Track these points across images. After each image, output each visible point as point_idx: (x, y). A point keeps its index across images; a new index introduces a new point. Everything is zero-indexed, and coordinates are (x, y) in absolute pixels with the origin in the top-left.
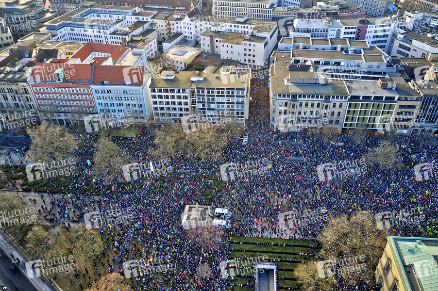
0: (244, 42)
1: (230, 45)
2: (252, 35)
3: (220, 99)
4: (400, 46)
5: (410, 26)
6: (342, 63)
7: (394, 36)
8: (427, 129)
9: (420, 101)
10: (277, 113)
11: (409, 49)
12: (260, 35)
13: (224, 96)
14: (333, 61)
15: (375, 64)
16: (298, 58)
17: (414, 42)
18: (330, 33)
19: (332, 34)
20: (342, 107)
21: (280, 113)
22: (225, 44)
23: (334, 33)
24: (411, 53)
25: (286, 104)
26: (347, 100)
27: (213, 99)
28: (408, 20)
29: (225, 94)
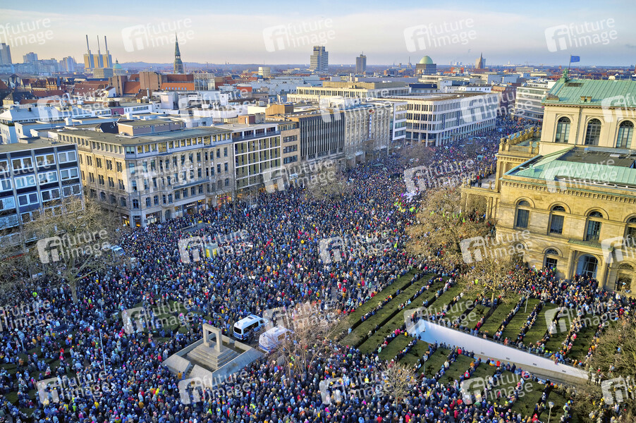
9: (298, 127)
20: (228, 153)
26: (231, 141)
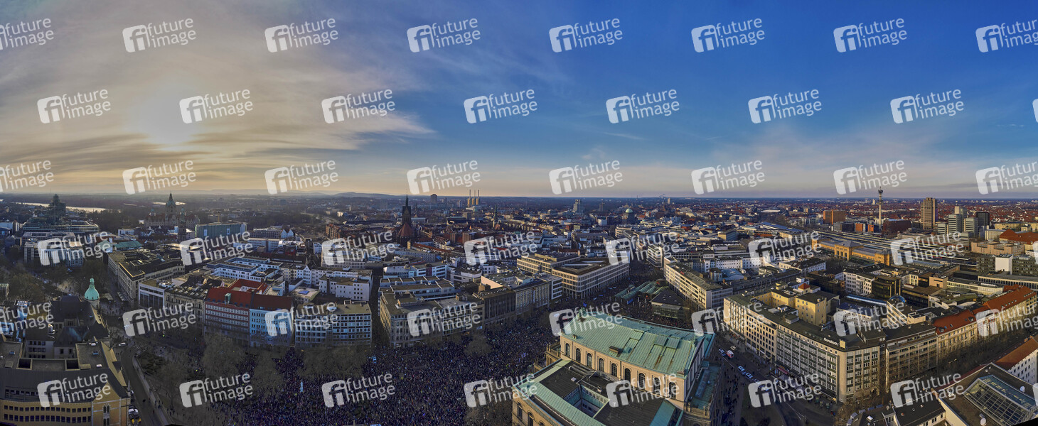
0: (354, 284)
1: (343, 286)
2: (358, 279)
3: (352, 324)
4: (455, 277)
5: (455, 265)
6: (428, 291)
7: (449, 273)
8: (492, 322)
10: (395, 332)
11: (460, 278)
12: (364, 278)
13: (354, 321)
14: (422, 290)
15: (448, 288)
16: (398, 291)
17: (462, 273)
18: (410, 274)
19: (411, 274)
21: (398, 332)
22: (339, 286)
23: (413, 274)
24: (463, 281)
25: (401, 324)
27: (346, 325)
28: (453, 262)
29: (356, 319)
